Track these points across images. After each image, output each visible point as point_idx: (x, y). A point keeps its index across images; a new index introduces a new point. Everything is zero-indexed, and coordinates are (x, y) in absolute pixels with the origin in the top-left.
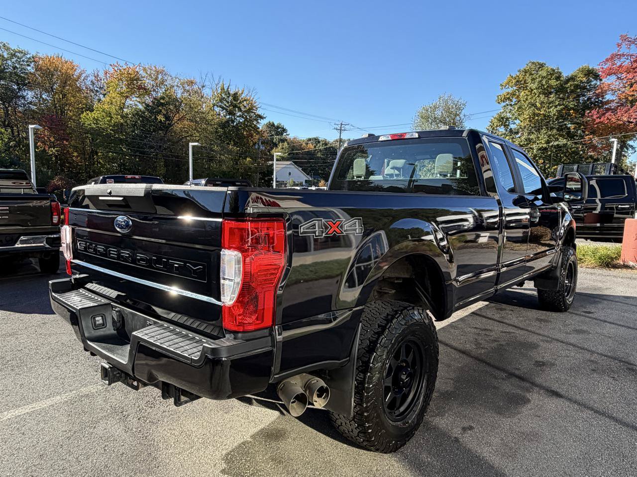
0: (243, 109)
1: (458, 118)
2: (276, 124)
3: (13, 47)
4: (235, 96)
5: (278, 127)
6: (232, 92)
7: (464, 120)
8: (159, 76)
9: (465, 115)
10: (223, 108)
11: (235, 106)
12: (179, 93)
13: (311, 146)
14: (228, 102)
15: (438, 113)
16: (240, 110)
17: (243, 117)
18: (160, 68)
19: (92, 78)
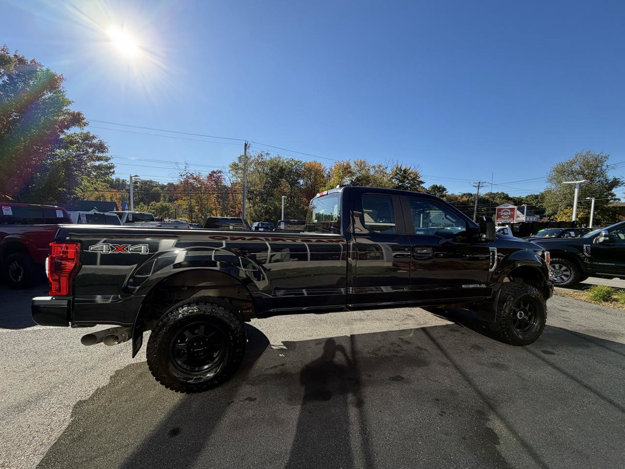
0: (410, 178)
1: (599, 169)
2: (438, 186)
3: (296, 160)
4: (405, 171)
5: (440, 188)
6: (403, 169)
7: (607, 170)
8: (361, 165)
9: (607, 166)
10: (397, 179)
11: (405, 177)
12: (372, 172)
13: (465, 199)
14: (400, 175)
15: (576, 167)
16: (408, 179)
17: (409, 183)
18: (362, 160)
19: (328, 170)
